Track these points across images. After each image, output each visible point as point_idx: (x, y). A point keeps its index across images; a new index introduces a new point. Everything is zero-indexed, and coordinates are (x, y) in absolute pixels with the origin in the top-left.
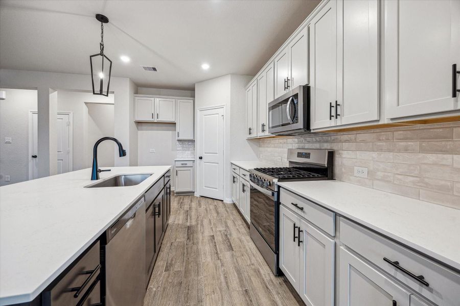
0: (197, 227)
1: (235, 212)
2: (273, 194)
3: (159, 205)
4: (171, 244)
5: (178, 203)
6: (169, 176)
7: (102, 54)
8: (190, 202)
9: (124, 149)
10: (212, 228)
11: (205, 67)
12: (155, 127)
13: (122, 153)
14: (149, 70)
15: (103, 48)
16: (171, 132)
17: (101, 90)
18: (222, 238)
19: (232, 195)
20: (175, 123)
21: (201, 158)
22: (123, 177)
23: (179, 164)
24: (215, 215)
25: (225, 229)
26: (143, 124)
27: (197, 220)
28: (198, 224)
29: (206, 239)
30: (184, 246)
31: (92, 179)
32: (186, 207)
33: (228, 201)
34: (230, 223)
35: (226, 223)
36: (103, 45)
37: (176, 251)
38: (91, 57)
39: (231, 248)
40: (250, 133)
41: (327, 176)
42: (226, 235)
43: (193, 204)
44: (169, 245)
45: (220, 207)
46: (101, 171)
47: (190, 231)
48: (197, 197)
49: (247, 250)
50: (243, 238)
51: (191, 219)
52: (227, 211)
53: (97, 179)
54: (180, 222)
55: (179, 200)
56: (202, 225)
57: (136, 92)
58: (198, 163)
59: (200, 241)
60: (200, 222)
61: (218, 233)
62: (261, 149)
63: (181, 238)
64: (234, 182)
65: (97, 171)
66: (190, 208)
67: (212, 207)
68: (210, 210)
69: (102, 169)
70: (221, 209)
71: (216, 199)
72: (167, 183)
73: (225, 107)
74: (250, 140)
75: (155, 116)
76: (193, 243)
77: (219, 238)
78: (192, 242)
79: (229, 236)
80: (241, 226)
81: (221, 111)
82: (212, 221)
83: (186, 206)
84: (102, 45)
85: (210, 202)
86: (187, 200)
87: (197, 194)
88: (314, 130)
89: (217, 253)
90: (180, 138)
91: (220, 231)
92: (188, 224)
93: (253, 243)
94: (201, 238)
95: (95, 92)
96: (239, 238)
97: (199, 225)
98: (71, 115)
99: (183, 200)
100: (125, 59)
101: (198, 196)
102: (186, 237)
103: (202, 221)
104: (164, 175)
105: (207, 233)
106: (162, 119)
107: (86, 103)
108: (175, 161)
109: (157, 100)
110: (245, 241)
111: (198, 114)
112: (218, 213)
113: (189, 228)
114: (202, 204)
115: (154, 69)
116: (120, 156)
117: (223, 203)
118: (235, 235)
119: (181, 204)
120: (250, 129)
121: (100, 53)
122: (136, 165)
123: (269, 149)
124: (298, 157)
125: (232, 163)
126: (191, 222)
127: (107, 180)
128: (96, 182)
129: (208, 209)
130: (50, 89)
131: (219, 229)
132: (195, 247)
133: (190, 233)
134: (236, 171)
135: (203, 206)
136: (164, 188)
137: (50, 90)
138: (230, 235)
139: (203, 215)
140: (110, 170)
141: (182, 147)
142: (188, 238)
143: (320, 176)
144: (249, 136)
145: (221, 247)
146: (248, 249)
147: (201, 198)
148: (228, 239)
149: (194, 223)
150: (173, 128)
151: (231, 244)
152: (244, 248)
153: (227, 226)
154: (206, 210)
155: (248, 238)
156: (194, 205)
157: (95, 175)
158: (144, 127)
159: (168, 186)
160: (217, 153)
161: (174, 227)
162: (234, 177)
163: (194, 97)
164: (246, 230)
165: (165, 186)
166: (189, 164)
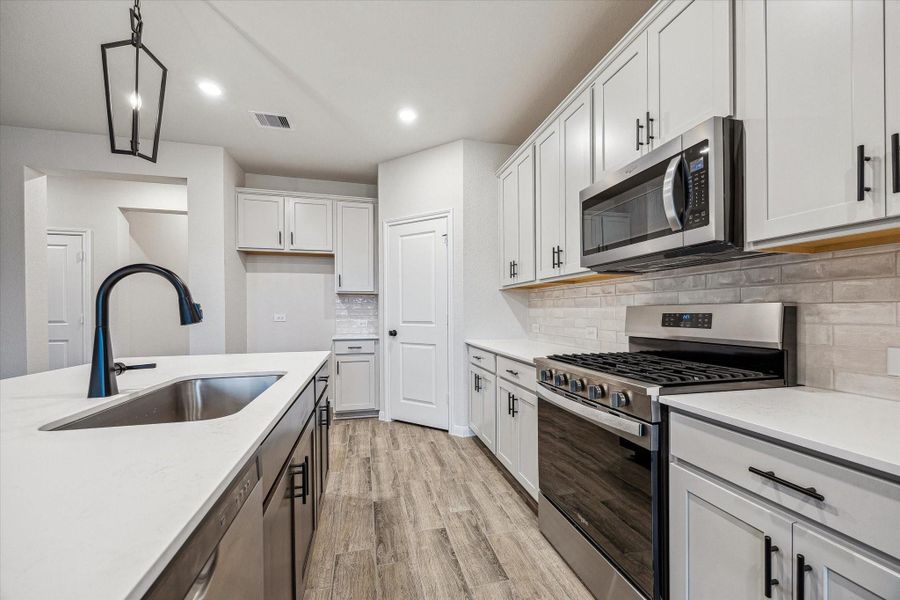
0: (398, 504)
1: (481, 459)
2: (644, 431)
3: (304, 466)
4: (337, 563)
5: (344, 441)
6: (325, 379)
7: (135, 41)
8: (370, 435)
9: (195, 300)
10: (435, 506)
11: (408, 116)
12: (286, 263)
13: (190, 313)
14: (272, 124)
15: (140, 25)
16: (322, 275)
17: (134, 142)
18: (468, 536)
19: (470, 418)
20: (332, 256)
21: (393, 333)
22: (198, 383)
23: (343, 348)
24: (437, 468)
25: (469, 509)
26: (259, 258)
27: (394, 485)
28: (398, 496)
29: (429, 542)
30: (371, 566)
31: (91, 395)
32: (364, 449)
33: (459, 431)
34: (477, 491)
35: (467, 490)
36: (139, 17)
37: (352, 585)
38: (104, 47)
39: (498, 570)
40: (513, 274)
41: (781, 376)
42: (477, 528)
43: (379, 440)
44: (329, 564)
45: (442, 445)
46: (122, 369)
47: (381, 517)
48: (385, 424)
49: (542, 575)
50: (522, 534)
51: (379, 483)
52: (463, 458)
53: (108, 393)
54: (354, 491)
55: (345, 431)
56: (410, 499)
57: (241, 183)
58: (386, 345)
59: (412, 549)
60: (402, 491)
61: (455, 522)
62: (533, 312)
63: (361, 541)
64: (478, 388)
65: (108, 371)
66: (374, 451)
67: (424, 447)
68: (422, 454)
69: (127, 362)
70: (449, 454)
71: (431, 428)
72: (321, 396)
73: (450, 216)
74: (508, 290)
75: (288, 240)
76: (395, 556)
77: (460, 539)
78: (390, 552)
79: (483, 530)
80: (508, 500)
81: (440, 226)
82: (431, 485)
83: (362, 447)
84: (135, 15)
85: (418, 435)
86: (362, 431)
87: (385, 416)
88: (756, 243)
89: (466, 590)
90: (345, 288)
91: (459, 516)
92: (374, 497)
93: (552, 551)
94: (412, 538)
95: (117, 148)
96: (511, 537)
97: (402, 499)
98: (87, 237)
99: (354, 429)
100: (210, 89)
101: (388, 420)
102: (375, 538)
103: (407, 487)
104: (314, 378)
105: (428, 523)
106: (302, 244)
107: (124, 210)
108: (334, 340)
109: (290, 203)
110: (531, 545)
111: (386, 232)
112: (441, 463)
113: (378, 508)
114: (400, 440)
115: (284, 122)
116: (184, 322)
117: (449, 437)
118: (498, 529)
119: (351, 441)
120: (513, 265)
121: (130, 38)
122: (243, 350)
123: (558, 312)
124: (663, 325)
125: (469, 345)
126: (380, 491)
127: (143, 397)
128: (103, 403)
129: (417, 454)
130: (26, 168)
131: (455, 510)
132: (401, 570)
133: (381, 525)
134: (482, 363)
135: (404, 447)
136: (314, 411)
137: (27, 171)
138: (487, 526)
139: (406, 469)
140: (153, 366)
141: (347, 308)
142: (380, 541)
143: (762, 375)
144: (510, 281)
145: (472, 566)
146: (546, 571)
147: (397, 425)
148: (485, 540)
149: (388, 494)
150: (329, 266)
151: (495, 558)
152: (535, 567)
153: (472, 500)
154: (414, 457)
155: (536, 535)
156: (381, 442)
157: (103, 379)
158: (261, 263)
159: (323, 403)
160: (431, 322)
161: (338, 507)
162: (477, 378)
163: (375, 195)
164: (523, 511)
165: (316, 404)
166: (367, 347)
